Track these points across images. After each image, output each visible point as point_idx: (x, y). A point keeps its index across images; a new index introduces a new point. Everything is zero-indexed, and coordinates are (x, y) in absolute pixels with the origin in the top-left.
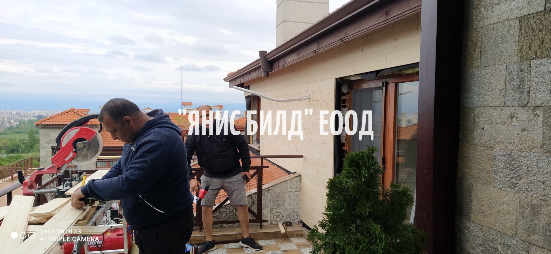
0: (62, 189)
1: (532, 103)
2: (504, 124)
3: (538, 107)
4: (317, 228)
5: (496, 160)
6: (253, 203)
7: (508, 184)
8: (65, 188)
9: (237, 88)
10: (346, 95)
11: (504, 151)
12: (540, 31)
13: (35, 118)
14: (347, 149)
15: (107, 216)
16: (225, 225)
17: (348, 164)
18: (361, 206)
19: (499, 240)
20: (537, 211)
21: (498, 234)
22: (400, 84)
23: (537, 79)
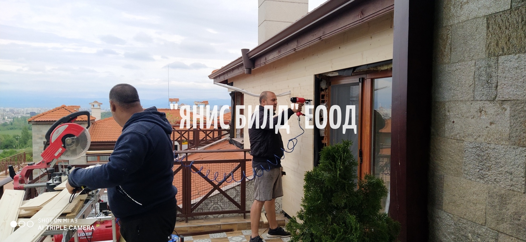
0: (51, 183)
1: (499, 97)
2: (474, 117)
3: (505, 101)
4: (295, 218)
5: (466, 152)
6: (237, 195)
7: (478, 175)
8: (55, 182)
9: (221, 85)
10: (325, 90)
11: (473, 143)
12: (506, 28)
13: (28, 115)
14: (326, 142)
15: (97, 208)
16: (210, 216)
17: (324, 157)
18: (337, 197)
19: (470, 228)
20: (506, 201)
21: (469, 223)
22: (375, 80)
23: (504, 74)
